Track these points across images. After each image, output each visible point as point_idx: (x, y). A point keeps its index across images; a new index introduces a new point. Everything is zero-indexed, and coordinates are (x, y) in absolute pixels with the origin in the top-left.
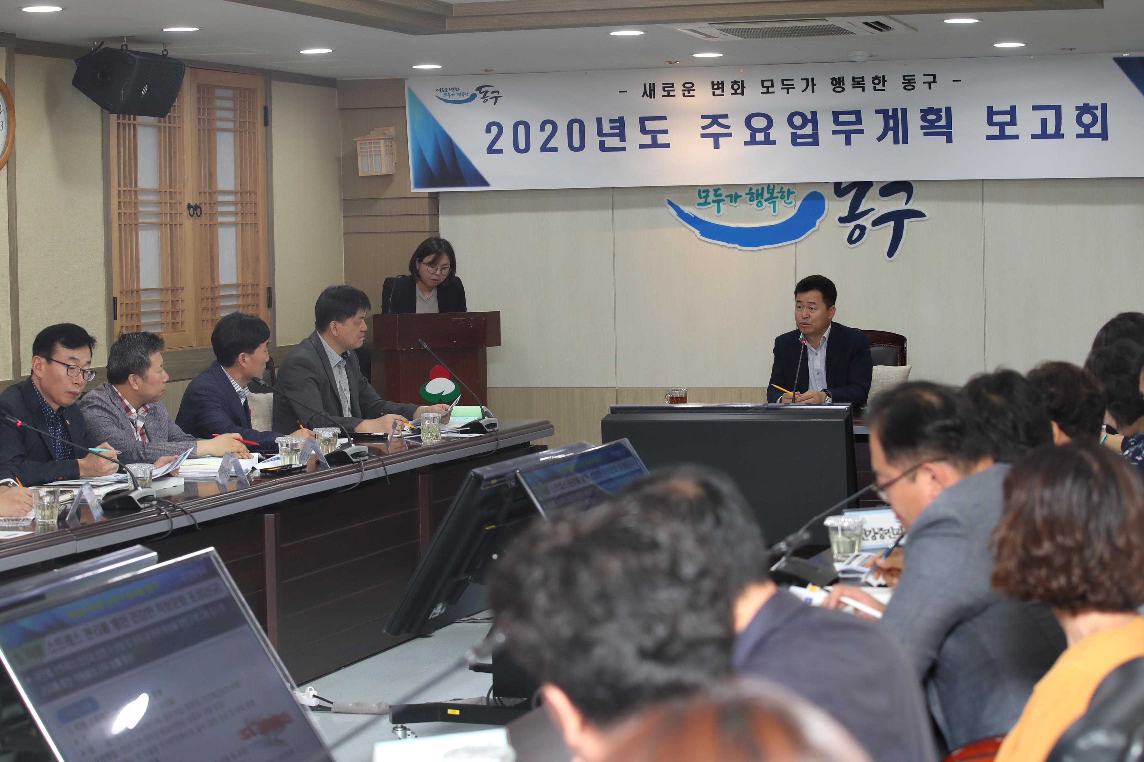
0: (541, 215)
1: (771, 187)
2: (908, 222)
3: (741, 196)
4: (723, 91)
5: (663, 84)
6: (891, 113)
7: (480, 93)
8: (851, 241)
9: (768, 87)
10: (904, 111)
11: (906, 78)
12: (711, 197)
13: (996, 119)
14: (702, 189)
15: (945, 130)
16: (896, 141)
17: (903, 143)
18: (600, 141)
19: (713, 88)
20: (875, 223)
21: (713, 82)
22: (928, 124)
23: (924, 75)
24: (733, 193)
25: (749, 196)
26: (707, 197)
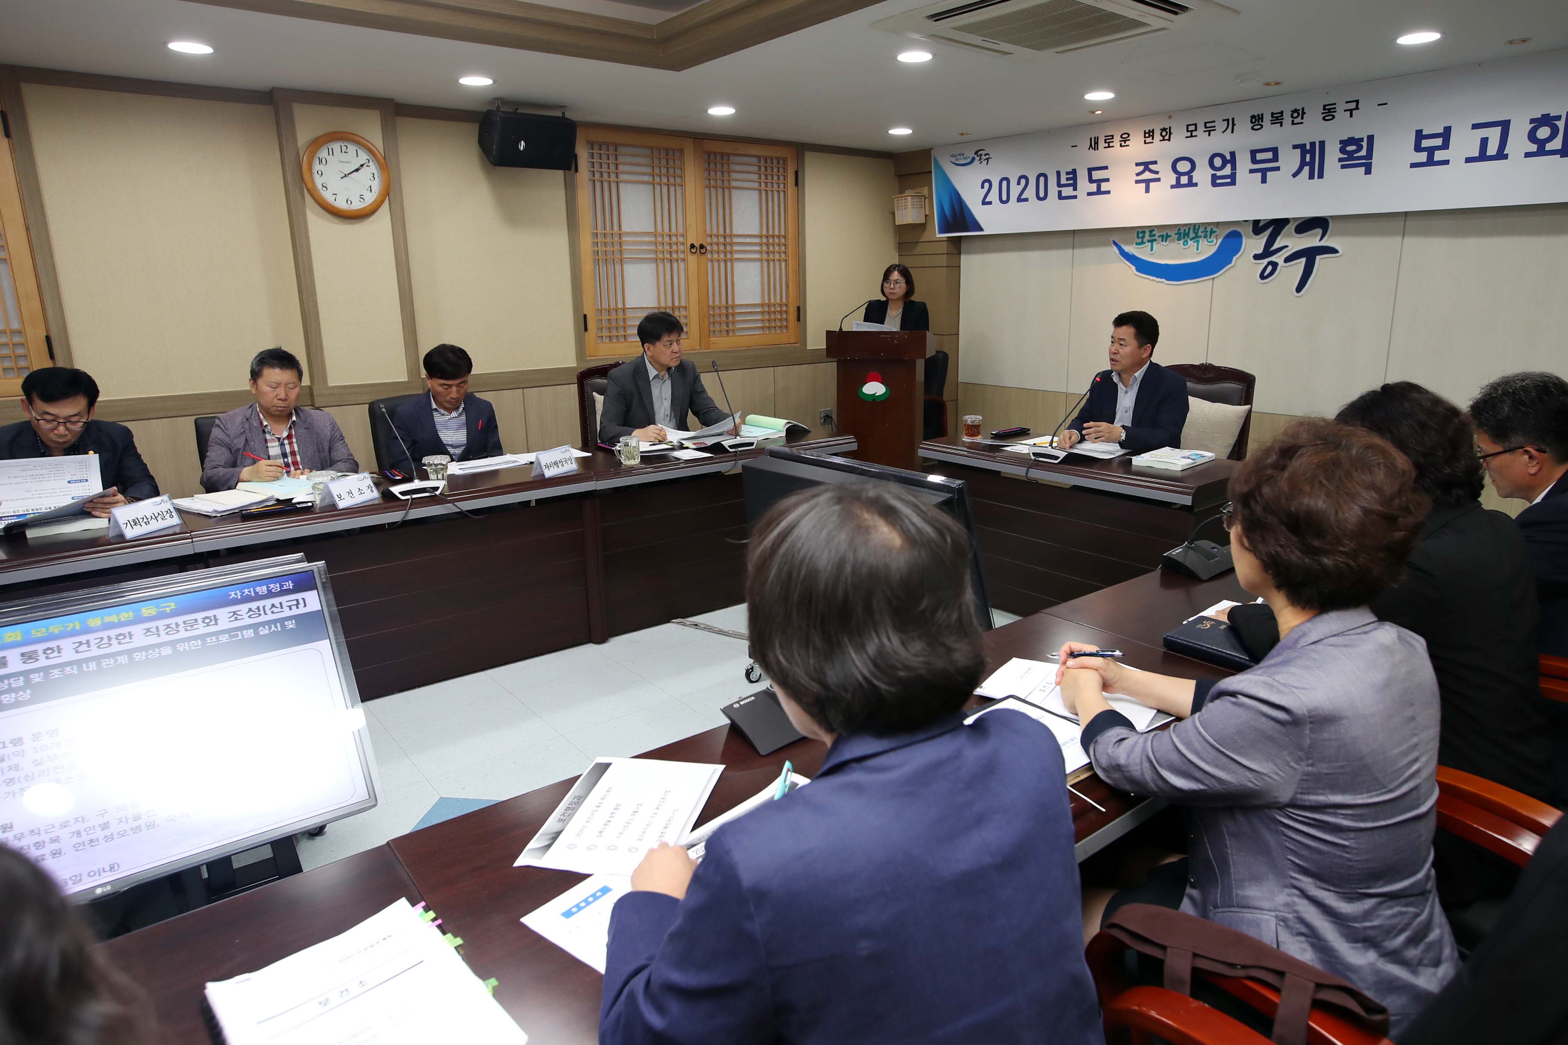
0: (1023, 254)
1: (1197, 227)
2: (1320, 259)
3: (1171, 236)
4: (1153, 139)
5: (1105, 136)
6: (1308, 147)
7: (978, 156)
8: (1262, 277)
9: (1192, 131)
10: (1322, 144)
11: (1327, 107)
12: (1147, 237)
13: (1425, 143)
14: (1140, 230)
15: (1364, 161)
16: (1311, 177)
17: (1318, 178)
18: (1059, 191)
19: (1145, 137)
20: (1287, 260)
21: (1145, 131)
22: (1346, 156)
23: (1347, 102)
24: (1165, 234)
25: (1177, 236)
26: (1143, 237)
